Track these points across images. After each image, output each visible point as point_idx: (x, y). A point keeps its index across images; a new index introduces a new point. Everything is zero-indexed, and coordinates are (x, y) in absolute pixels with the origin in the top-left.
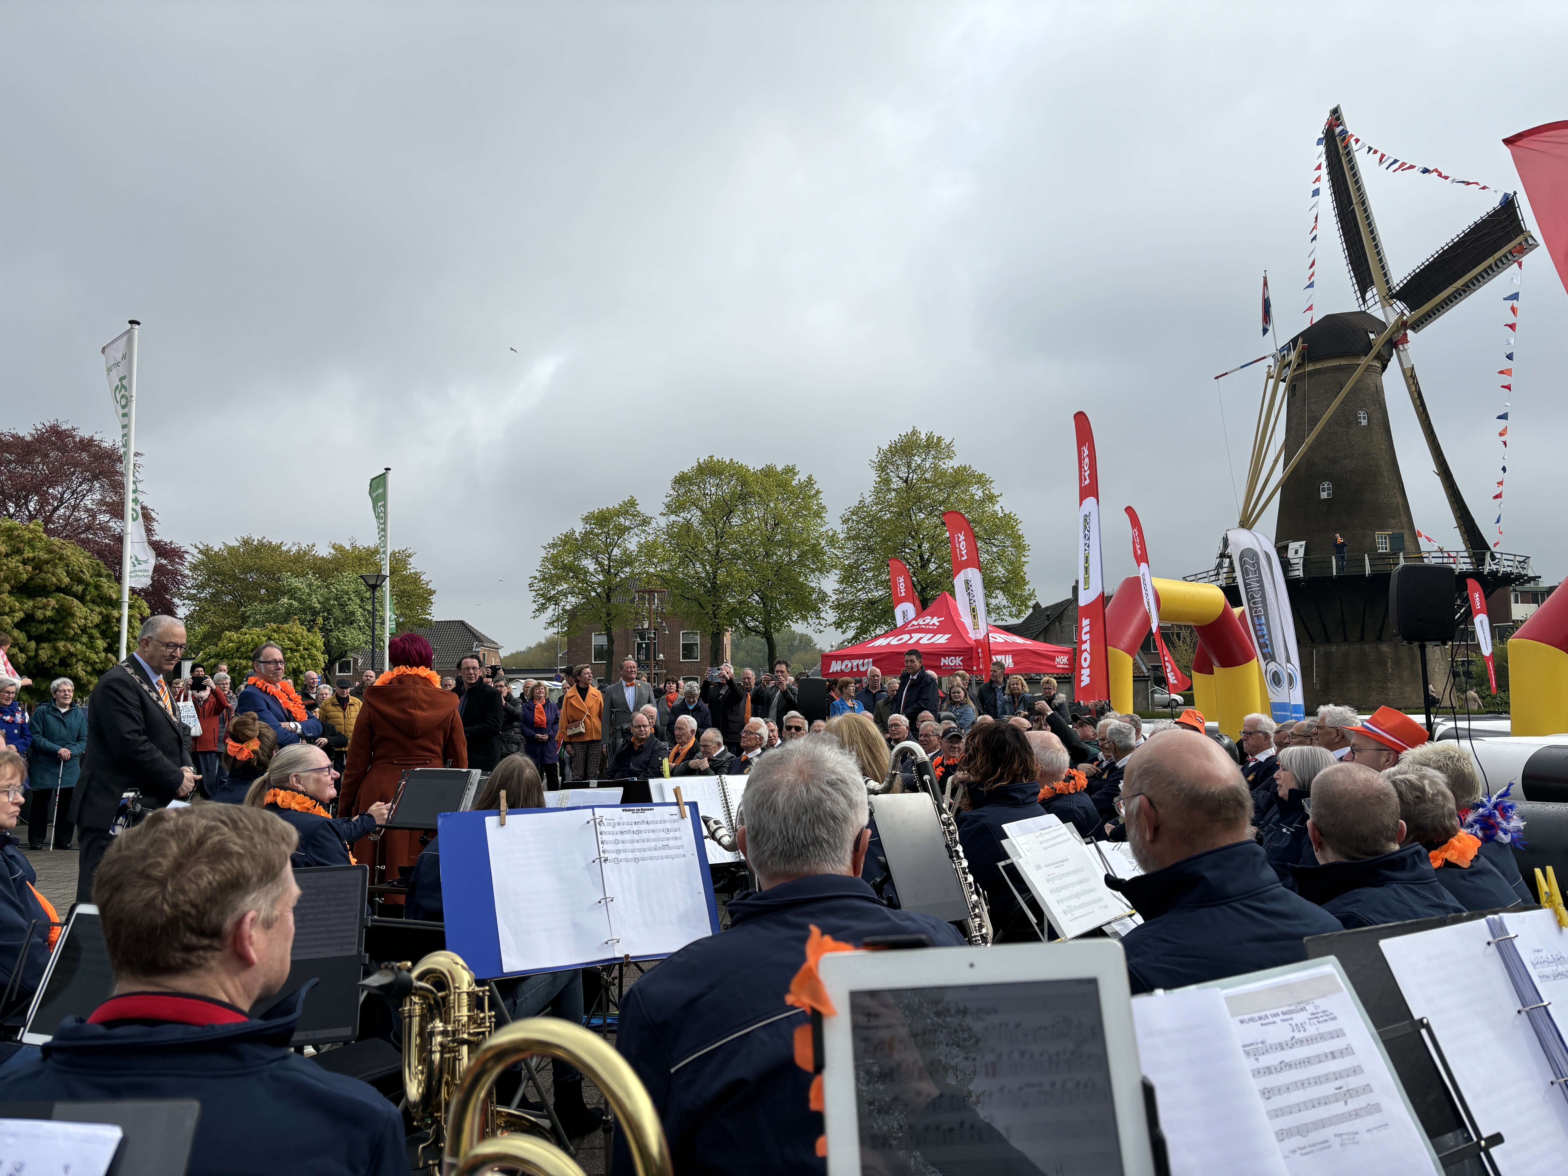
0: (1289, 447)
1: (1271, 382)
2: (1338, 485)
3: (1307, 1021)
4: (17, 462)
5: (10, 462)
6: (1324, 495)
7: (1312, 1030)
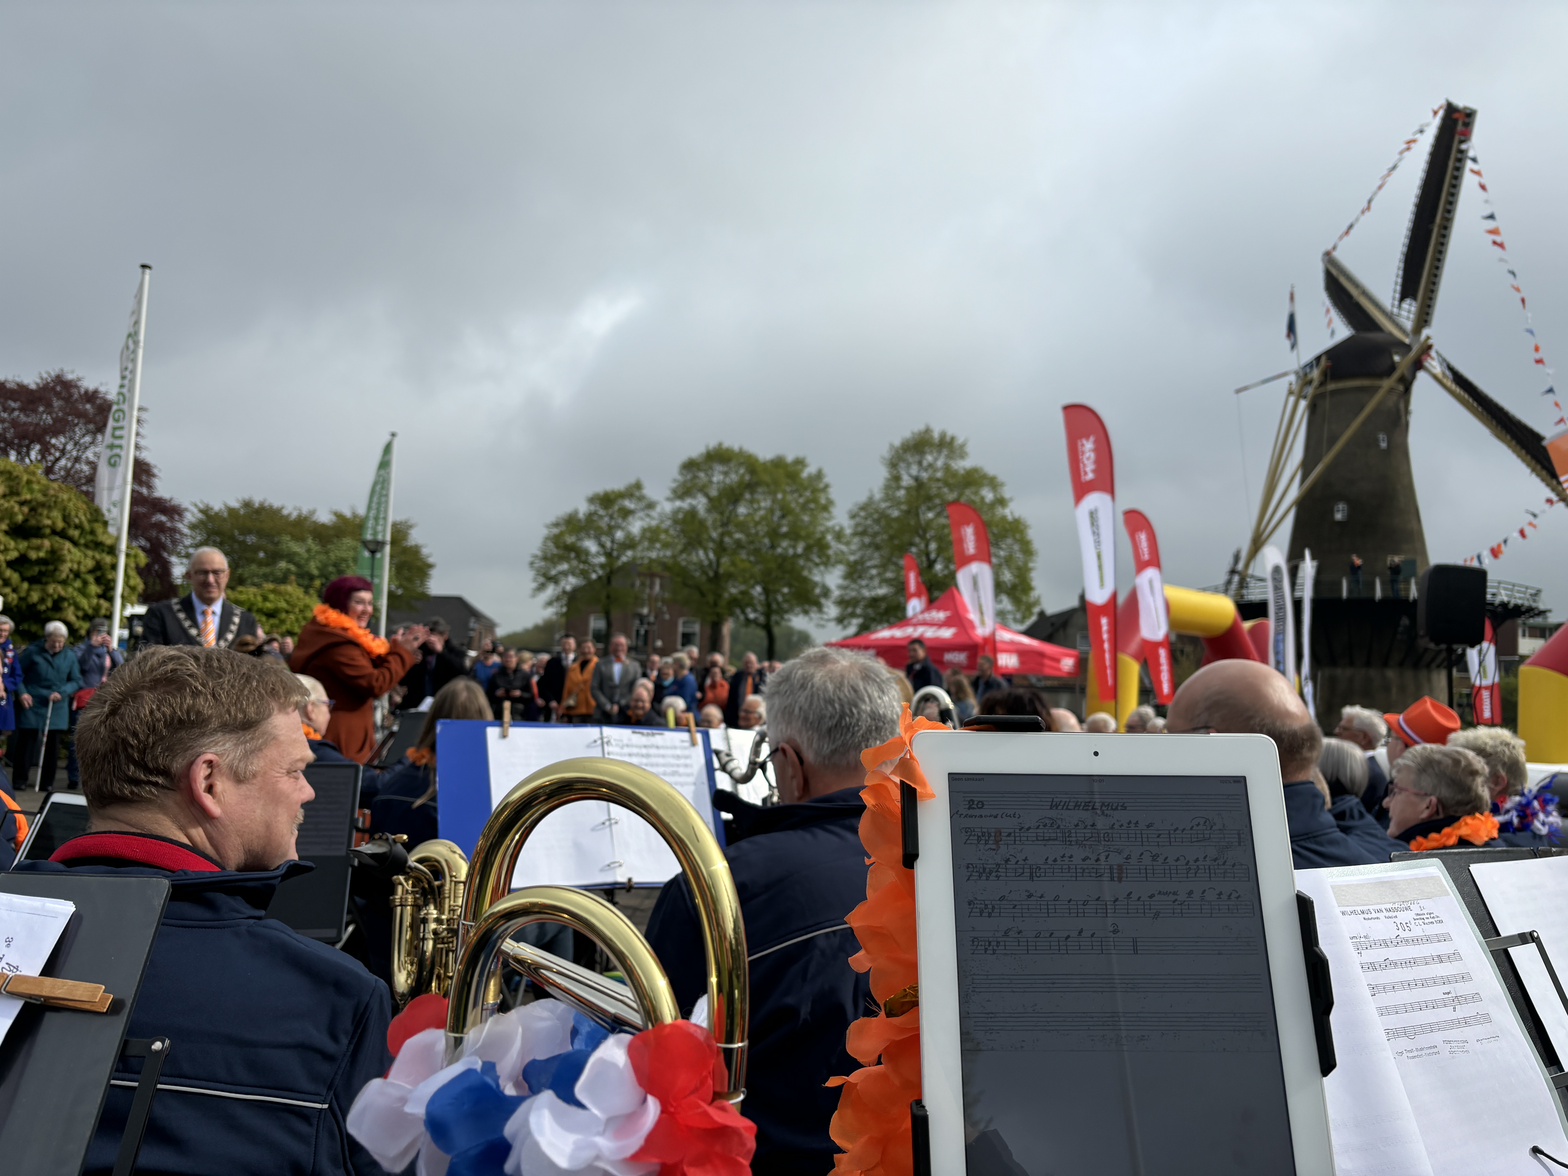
0: (1307, 466)
1: (1292, 399)
2: (1354, 506)
3: (1413, 922)
4: (21, 410)
5: (14, 410)
6: (1339, 516)
7: (1418, 931)
